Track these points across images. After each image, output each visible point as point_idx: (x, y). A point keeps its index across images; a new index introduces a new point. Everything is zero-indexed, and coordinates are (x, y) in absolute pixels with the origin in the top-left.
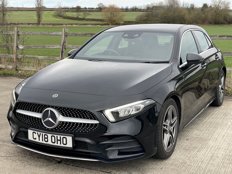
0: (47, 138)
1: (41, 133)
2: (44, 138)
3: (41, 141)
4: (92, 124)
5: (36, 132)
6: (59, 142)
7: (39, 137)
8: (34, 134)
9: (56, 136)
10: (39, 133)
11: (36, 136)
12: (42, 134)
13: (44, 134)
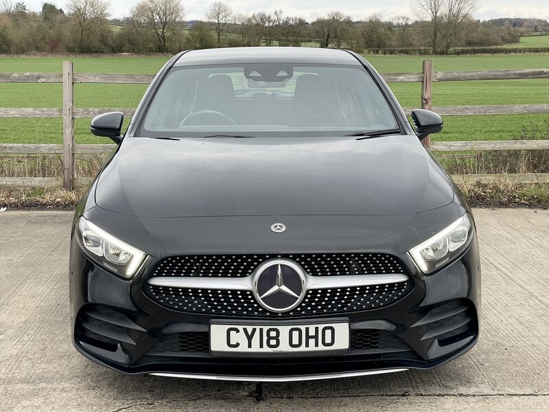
0: (277, 338)
1: (258, 328)
2: (265, 338)
3: (256, 348)
4: (391, 285)
5: (240, 328)
6: (312, 341)
7: (250, 338)
8: (232, 333)
9: (303, 328)
10: (250, 329)
11: (239, 338)
12: (261, 330)
13: (265, 329)
